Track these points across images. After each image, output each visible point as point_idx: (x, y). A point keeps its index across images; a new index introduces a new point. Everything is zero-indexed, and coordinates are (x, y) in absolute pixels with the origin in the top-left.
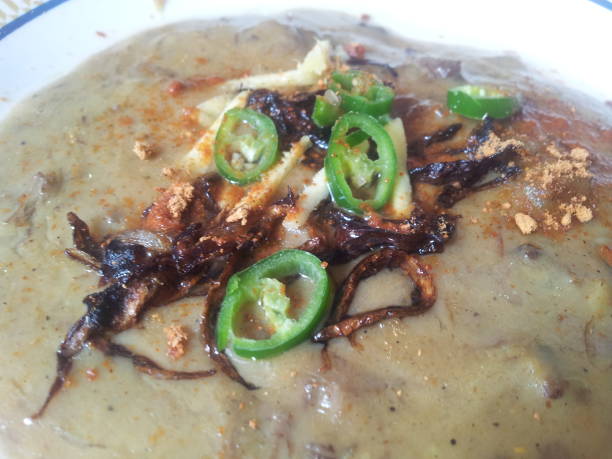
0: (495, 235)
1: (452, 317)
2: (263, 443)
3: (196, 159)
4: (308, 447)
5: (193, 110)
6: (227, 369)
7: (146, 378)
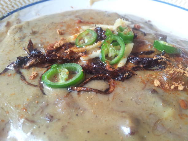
0: (144, 83)
1: (113, 99)
2: (36, 108)
3: (71, 38)
4: (47, 114)
5: (80, 27)
6: (41, 87)
7: (21, 81)
